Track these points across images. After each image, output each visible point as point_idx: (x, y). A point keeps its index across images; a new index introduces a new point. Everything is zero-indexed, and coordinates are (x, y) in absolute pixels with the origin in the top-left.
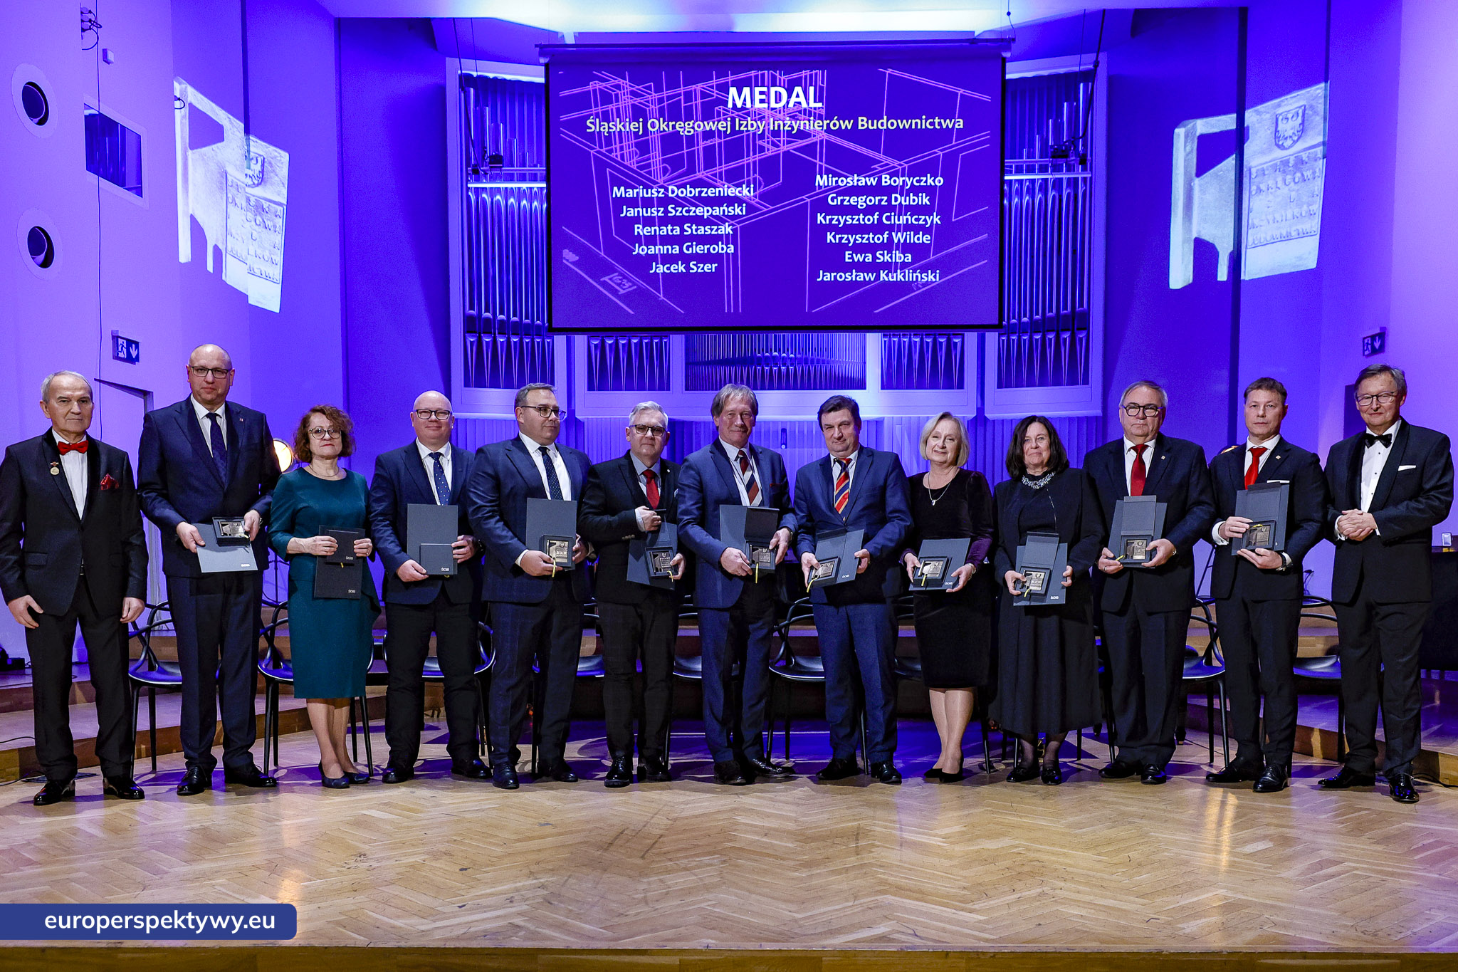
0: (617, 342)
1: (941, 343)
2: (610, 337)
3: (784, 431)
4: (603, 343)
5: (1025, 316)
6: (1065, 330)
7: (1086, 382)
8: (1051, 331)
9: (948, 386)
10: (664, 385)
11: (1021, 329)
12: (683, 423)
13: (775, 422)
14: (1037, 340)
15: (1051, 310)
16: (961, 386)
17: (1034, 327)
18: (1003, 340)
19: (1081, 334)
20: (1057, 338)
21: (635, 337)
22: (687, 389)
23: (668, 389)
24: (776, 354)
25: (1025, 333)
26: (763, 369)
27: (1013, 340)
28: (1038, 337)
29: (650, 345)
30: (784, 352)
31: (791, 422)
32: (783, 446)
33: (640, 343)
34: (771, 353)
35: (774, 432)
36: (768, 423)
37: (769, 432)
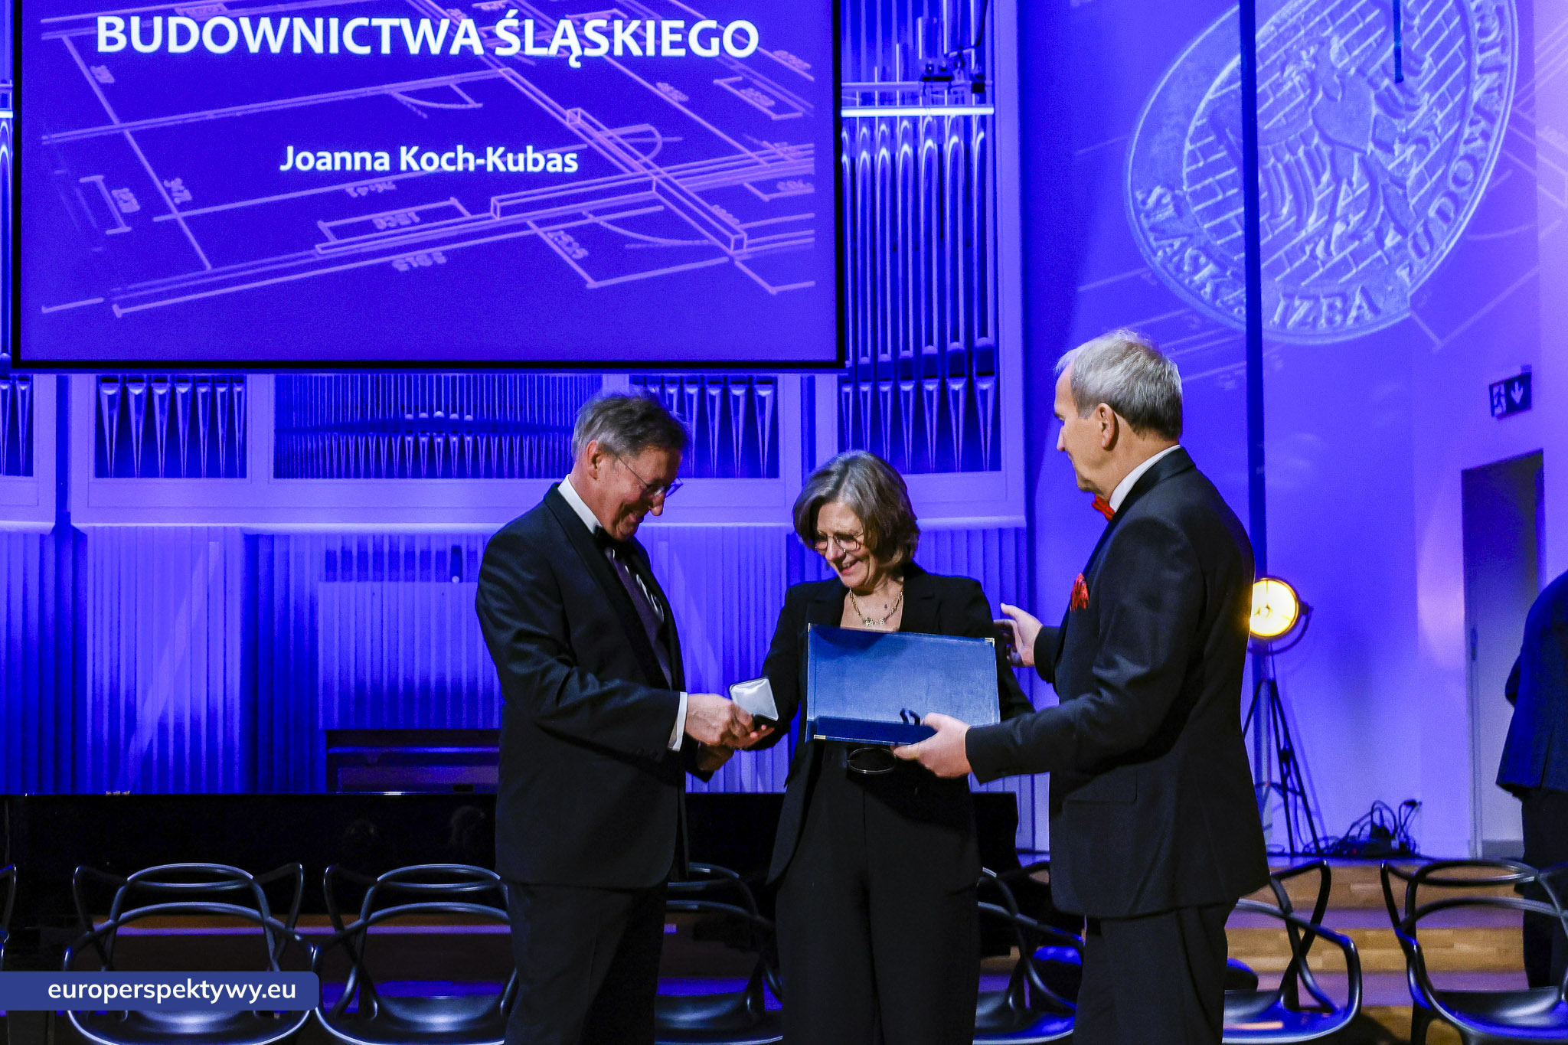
0: (150, 392)
1: (736, 398)
2: (137, 381)
3: (456, 551)
4: (124, 393)
5: (885, 351)
6: (956, 376)
7: (996, 465)
8: (931, 377)
9: (752, 471)
10: (236, 468)
11: (876, 373)
12: (271, 538)
13: (443, 536)
14: (907, 393)
15: (929, 342)
16: (773, 472)
17: (901, 370)
18: (847, 394)
19: (983, 382)
20: (943, 389)
21: (184, 381)
22: (277, 475)
23: (243, 475)
24: (439, 414)
25: (886, 380)
26: (416, 441)
27: (865, 393)
28: (907, 387)
29: (211, 397)
30: (454, 411)
31: (469, 535)
32: (455, 579)
33: (193, 392)
34: (431, 413)
35: (438, 553)
36: (429, 537)
37: (429, 552)
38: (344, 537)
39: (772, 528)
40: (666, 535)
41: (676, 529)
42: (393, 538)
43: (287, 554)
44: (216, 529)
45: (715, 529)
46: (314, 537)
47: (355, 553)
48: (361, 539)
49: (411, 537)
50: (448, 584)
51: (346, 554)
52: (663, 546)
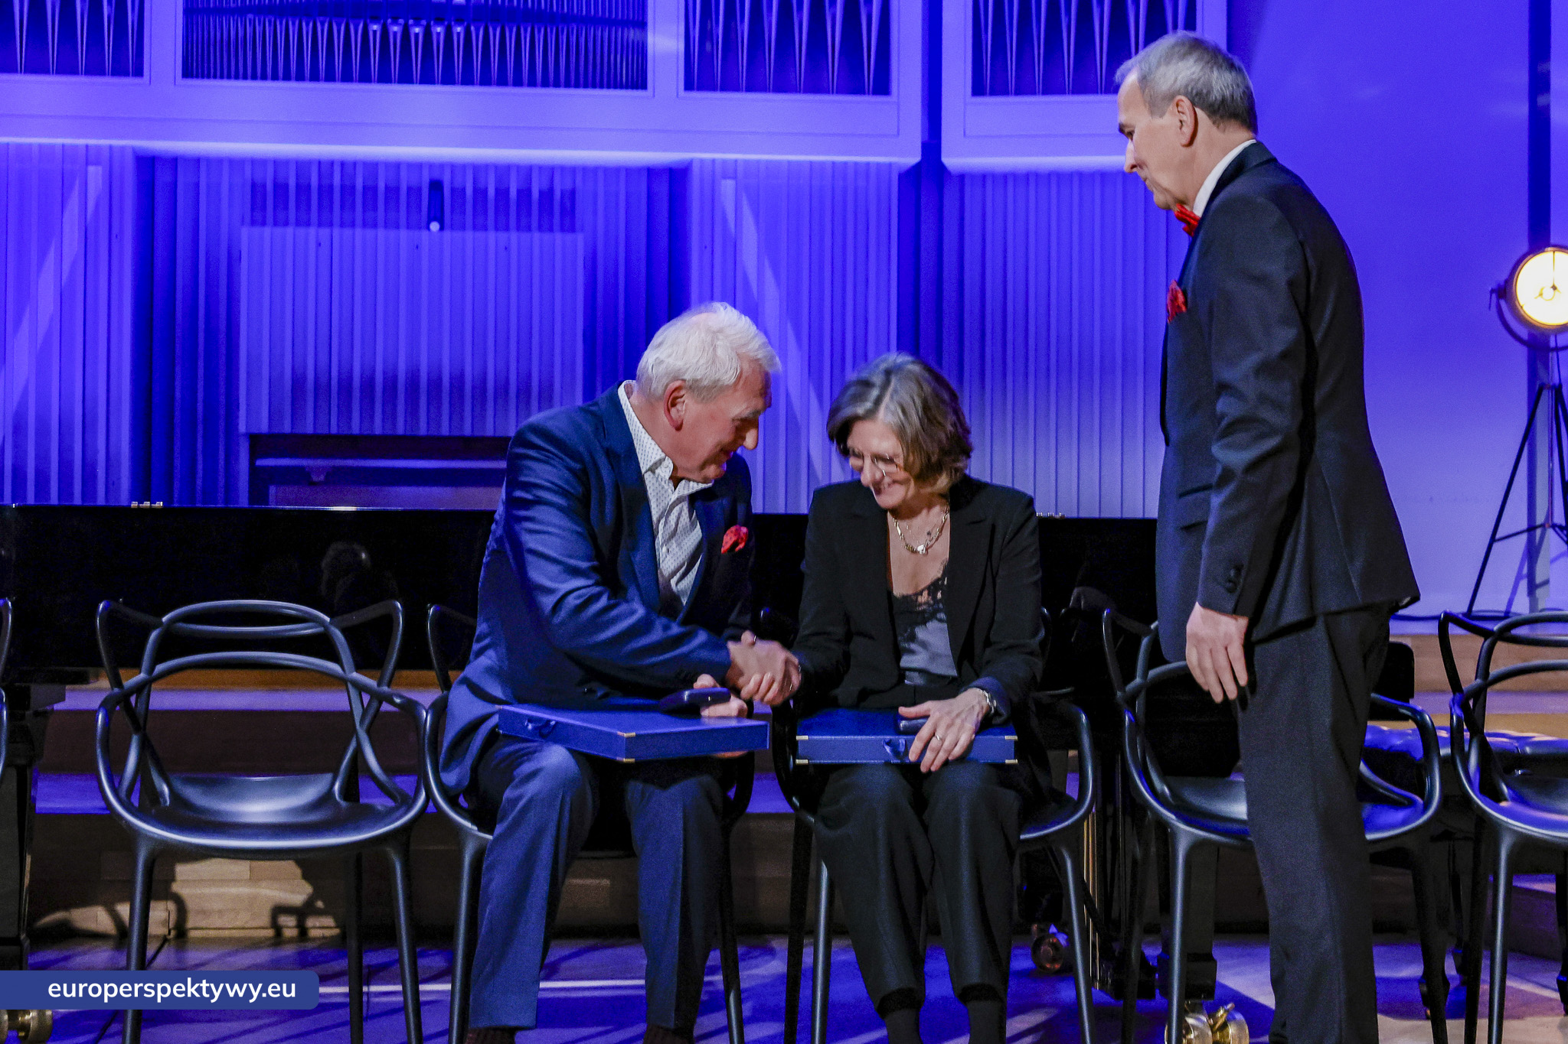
3: (436, 186)
9: (852, 85)
10: (128, 63)
12: (173, 162)
13: (417, 166)
16: (881, 86)
22: (187, 74)
23: (139, 73)
26: (385, 32)
31: (454, 168)
32: (435, 226)
35: (409, 189)
36: (396, 166)
37: (397, 189)
38: (278, 164)
39: (878, 165)
40: (731, 170)
41: (746, 162)
42: (347, 166)
43: (197, 185)
44: (98, 148)
45: (799, 163)
46: (235, 163)
47: (292, 182)
48: (302, 166)
49: (372, 167)
50: (424, 233)
51: (281, 188)
52: (728, 187)
